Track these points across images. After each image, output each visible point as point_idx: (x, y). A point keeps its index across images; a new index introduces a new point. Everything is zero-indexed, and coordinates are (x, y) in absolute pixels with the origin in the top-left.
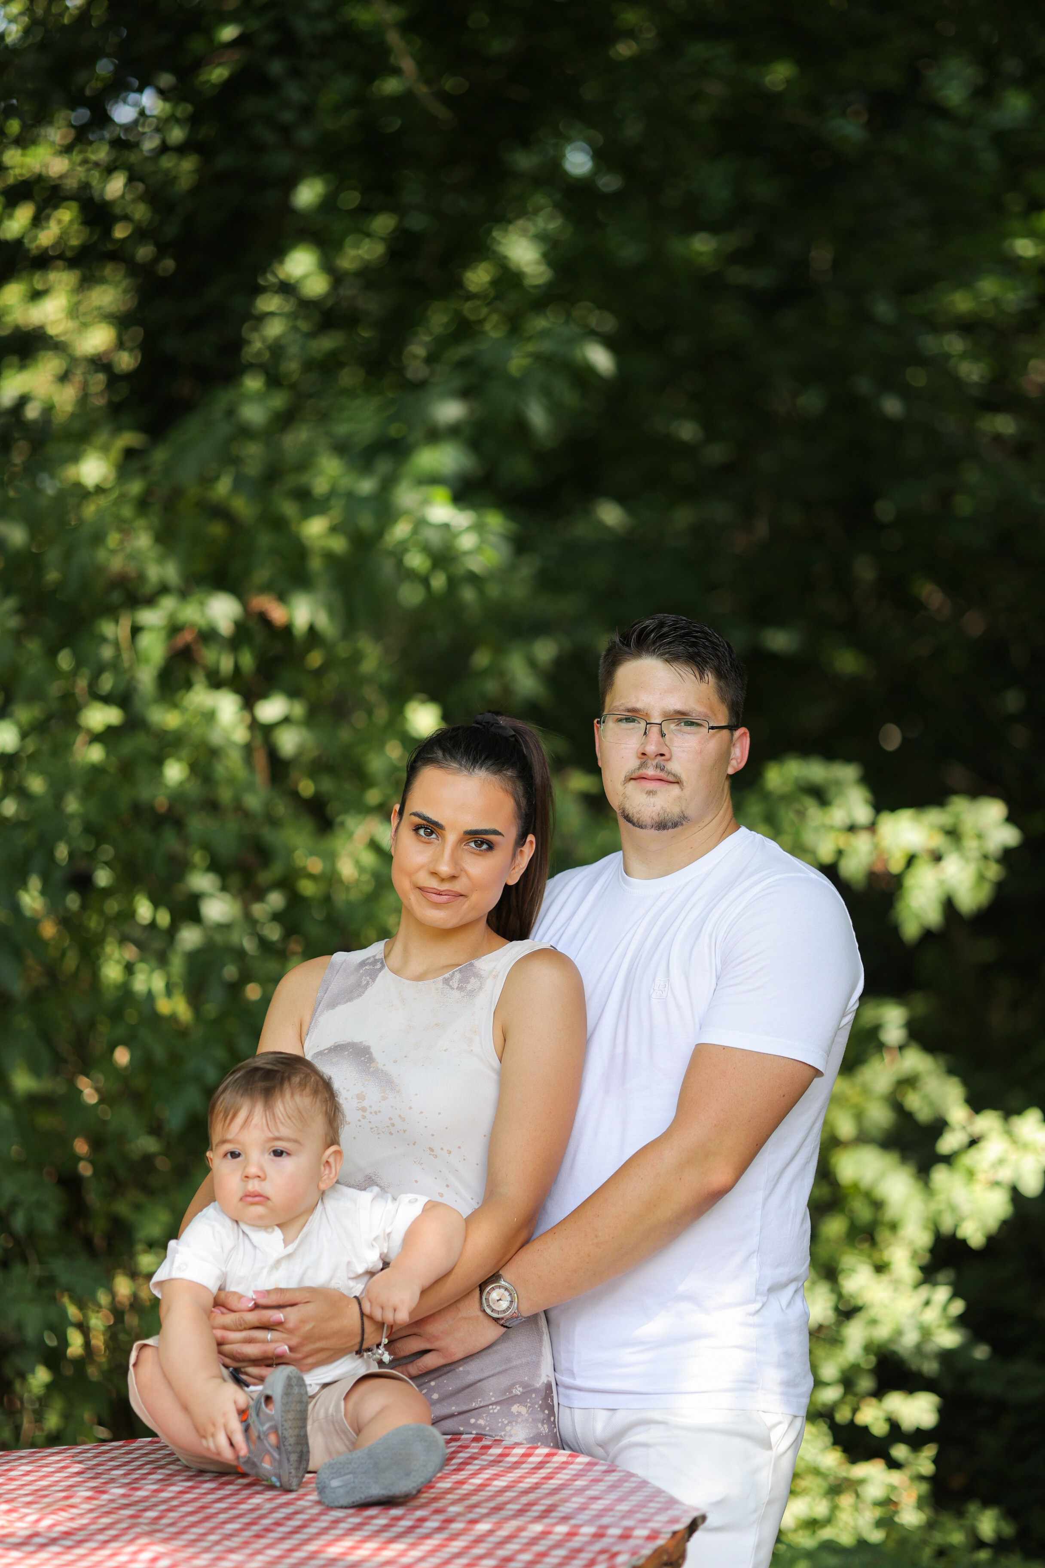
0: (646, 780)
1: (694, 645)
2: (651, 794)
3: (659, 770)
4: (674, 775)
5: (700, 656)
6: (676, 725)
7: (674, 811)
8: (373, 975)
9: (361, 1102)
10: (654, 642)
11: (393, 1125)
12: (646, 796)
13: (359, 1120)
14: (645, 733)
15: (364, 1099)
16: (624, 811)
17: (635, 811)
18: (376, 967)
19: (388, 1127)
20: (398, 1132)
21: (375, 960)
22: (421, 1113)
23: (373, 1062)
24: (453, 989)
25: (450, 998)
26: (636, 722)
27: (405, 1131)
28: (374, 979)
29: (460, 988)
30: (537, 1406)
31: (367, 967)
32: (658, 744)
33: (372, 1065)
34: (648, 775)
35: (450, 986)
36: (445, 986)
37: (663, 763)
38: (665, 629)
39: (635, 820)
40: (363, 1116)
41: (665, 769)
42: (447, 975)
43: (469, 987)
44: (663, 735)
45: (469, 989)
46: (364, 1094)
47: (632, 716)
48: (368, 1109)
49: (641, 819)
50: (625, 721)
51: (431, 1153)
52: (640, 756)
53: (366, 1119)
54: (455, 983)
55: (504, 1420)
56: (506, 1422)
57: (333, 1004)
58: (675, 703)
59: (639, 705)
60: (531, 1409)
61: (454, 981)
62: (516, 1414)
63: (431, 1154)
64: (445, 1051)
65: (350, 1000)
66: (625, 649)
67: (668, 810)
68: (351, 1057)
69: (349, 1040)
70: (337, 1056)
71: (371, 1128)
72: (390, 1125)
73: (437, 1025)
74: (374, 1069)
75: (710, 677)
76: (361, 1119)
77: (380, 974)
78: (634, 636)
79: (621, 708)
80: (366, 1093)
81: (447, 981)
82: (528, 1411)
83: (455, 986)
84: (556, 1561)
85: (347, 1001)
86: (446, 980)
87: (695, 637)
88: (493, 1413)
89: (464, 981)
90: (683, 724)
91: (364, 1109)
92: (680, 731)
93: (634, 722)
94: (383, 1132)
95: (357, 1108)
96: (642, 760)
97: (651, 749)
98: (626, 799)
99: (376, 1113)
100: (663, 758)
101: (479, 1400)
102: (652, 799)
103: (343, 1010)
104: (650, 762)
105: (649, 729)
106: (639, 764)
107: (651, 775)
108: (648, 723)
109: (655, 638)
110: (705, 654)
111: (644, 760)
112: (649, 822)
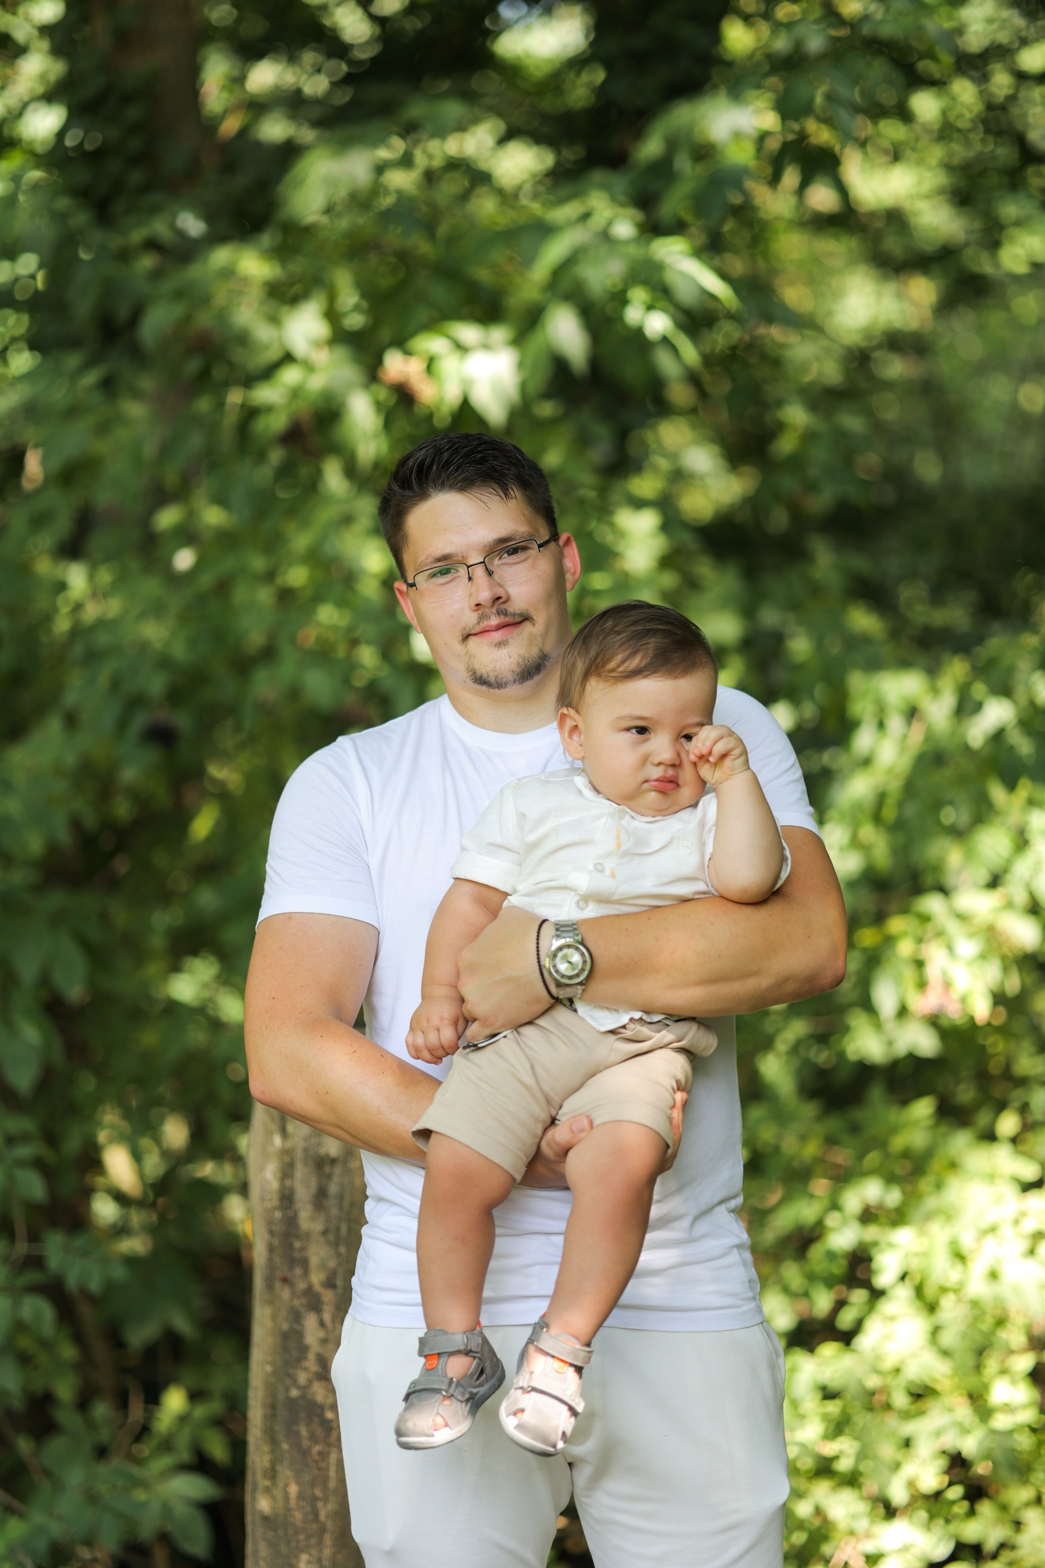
0: (490, 632)
1: (483, 460)
2: (502, 645)
3: (502, 617)
4: (520, 614)
5: (496, 471)
6: (499, 558)
7: (533, 654)
10: (439, 476)
14: (470, 579)
16: (475, 673)
17: (488, 670)
26: (452, 571)
32: (491, 587)
34: (492, 625)
37: (503, 607)
38: (446, 455)
39: (492, 680)
41: (508, 612)
44: (490, 573)
47: (443, 567)
49: (499, 677)
50: (439, 575)
52: (474, 608)
66: (408, 493)
67: (527, 655)
75: (516, 492)
78: (413, 476)
87: (481, 452)
90: (506, 555)
92: (506, 563)
93: (450, 572)
96: (478, 612)
97: (485, 595)
98: (472, 658)
100: (501, 601)
102: (504, 651)
104: (488, 611)
105: (472, 573)
106: (477, 618)
107: (494, 625)
108: (468, 567)
109: (437, 469)
110: (499, 466)
111: (480, 612)
112: (510, 677)
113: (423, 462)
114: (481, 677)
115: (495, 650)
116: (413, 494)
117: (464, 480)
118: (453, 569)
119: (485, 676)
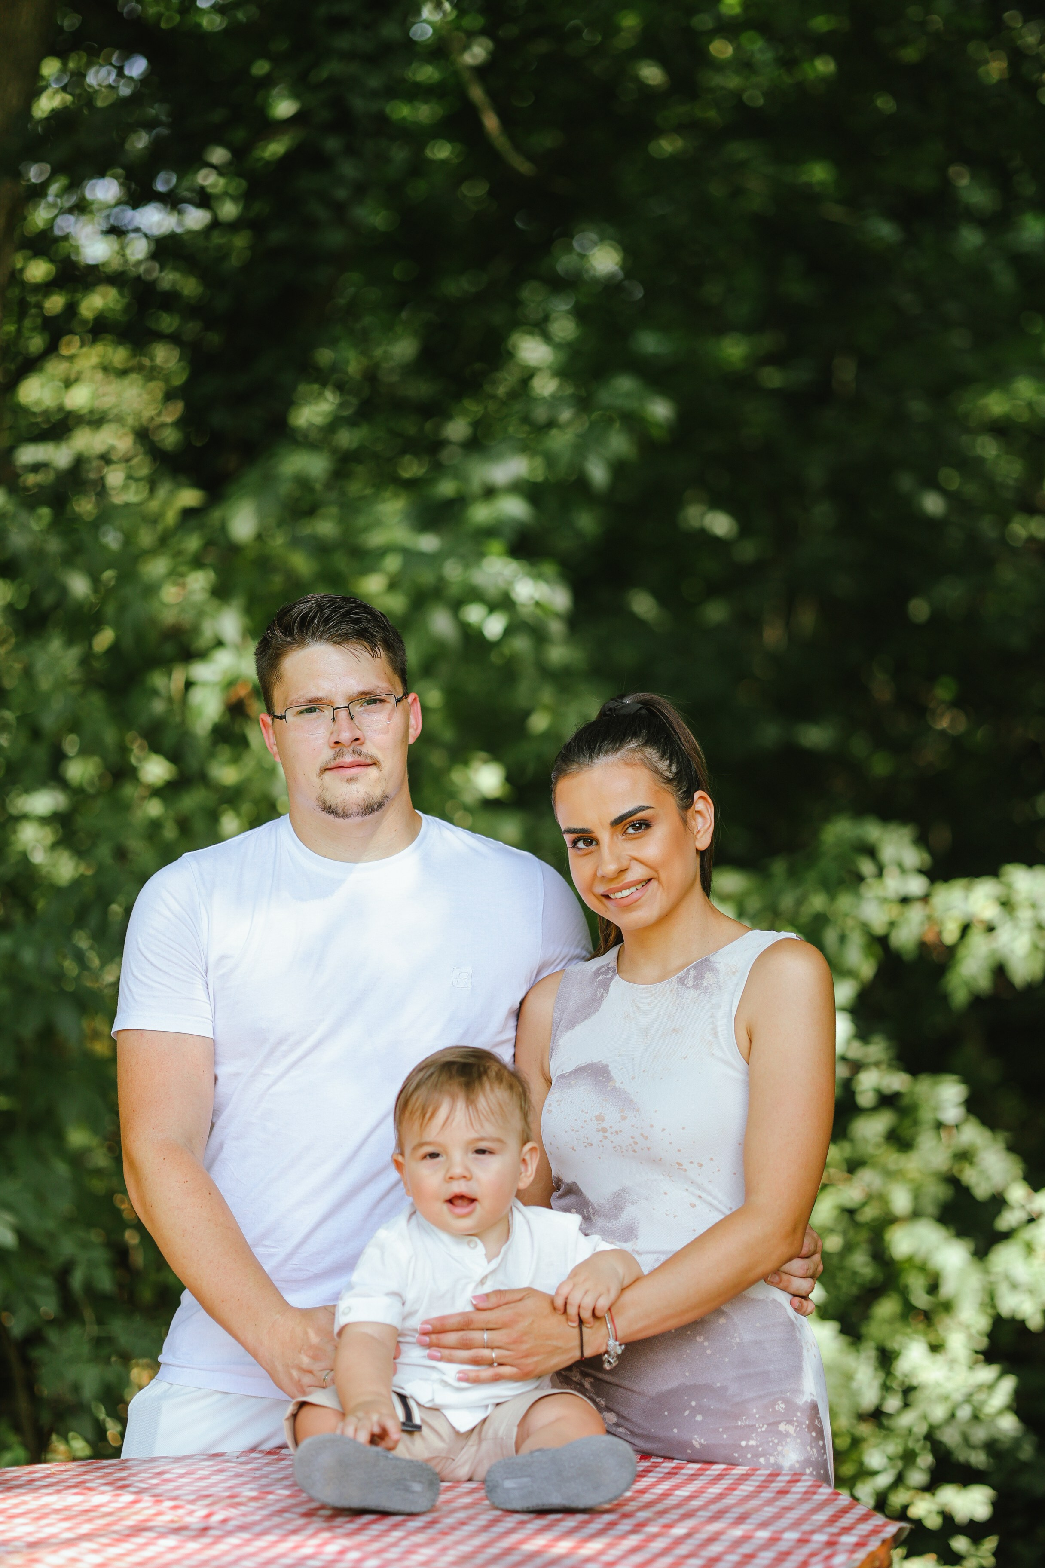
0: (344, 768)
1: (357, 621)
2: (352, 781)
3: (356, 756)
4: (372, 757)
6: (360, 706)
7: (377, 793)
8: (606, 986)
9: (600, 1124)
10: (318, 629)
11: (636, 1143)
12: (347, 785)
13: (601, 1141)
14: (333, 720)
15: (603, 1121)
16: (324, 803)
17: (338, 801)
18: (608, 976)
19: (631, 1145)
20: (642, 1149)
21: (608, 968)
22: (664, 1130)
23: (611, 1080)
24: (688, 988)
25: (686, 999)
27: (649, 1149)
28: (607, 990)
29: (696, 987)
30: (804, 1426)
31: (600, 978)
32: (351, 729)
33: (610, 1084)
34: (346, 762)
35: (685, 985)
36: (680, 986)
37: (358, 748)
38: (327, 612)
39: (340, 810)
40: (604, 1136)
41: (362, 753)
42: (681, 974)
43: (705, 983)
44: (352, 718)
45: (705, 985)
46: (603, 1115)
47: (313, 706)
48: (609, 1129)
49: (346, 808)
50: (306, 712)
51: (679, 1167)
52: (333, 745)
53: (607, 1140)
54: (690, 982)
55: (773, 1439)
56: (776, 1441)
57: (571, 1025)
58: (354, 684)
59: (320, 694)
60: (798, 1429)
61: (689, 979)
62: (784, 1433)
63: (680, 1169)
64: (685, 1058)
65: (587, 1016)
66: (288, 638)
67: (372, 793)
68: (590, 1077)
69: (589, 1062)
70: (576, 1078)
71: (614, 1148)
72: (633, 1144)
73: (675, 1030)
74: (611, 1088)
75: (381, 652)
76: (603, 1140)
77: (612, 983)
78: (296, 625)
79: (302, 700)
80: (605, 1114)
81: (681, 981)
82: (795, 1431)
83: (691, 984)
84: (766, 1562)
85: (584, 1019)
86: (680, 979)
87: (356, 613)
88: (761, 1431)
89: (699, 977)
90: (365, 704)
91: (604, 1130)
92: (366, 710)
93: (316, 711)
94: (627, 1150)
95: (598, 1130)
96: (336, 749)
97: (346, 736)
98: (324, 791)
99: (617, 1132)
100: (358, 742)
101: (744, 1418)
102: (354, 787)
103: (581, 1029)
104: (345, 750)
105: (336, 715)
106: (333, 753)
107: (348, 762)
108: (334, 709)
109: (318, 623)
110: (370, 628)
111: (338, 749)
112: (355, 809)
113: (307, 614)
114: (330, 807)
115: (345, 784)
116: (293, 641)
117: (341, 635)
118: (318, 709)
119: (334, 806)
